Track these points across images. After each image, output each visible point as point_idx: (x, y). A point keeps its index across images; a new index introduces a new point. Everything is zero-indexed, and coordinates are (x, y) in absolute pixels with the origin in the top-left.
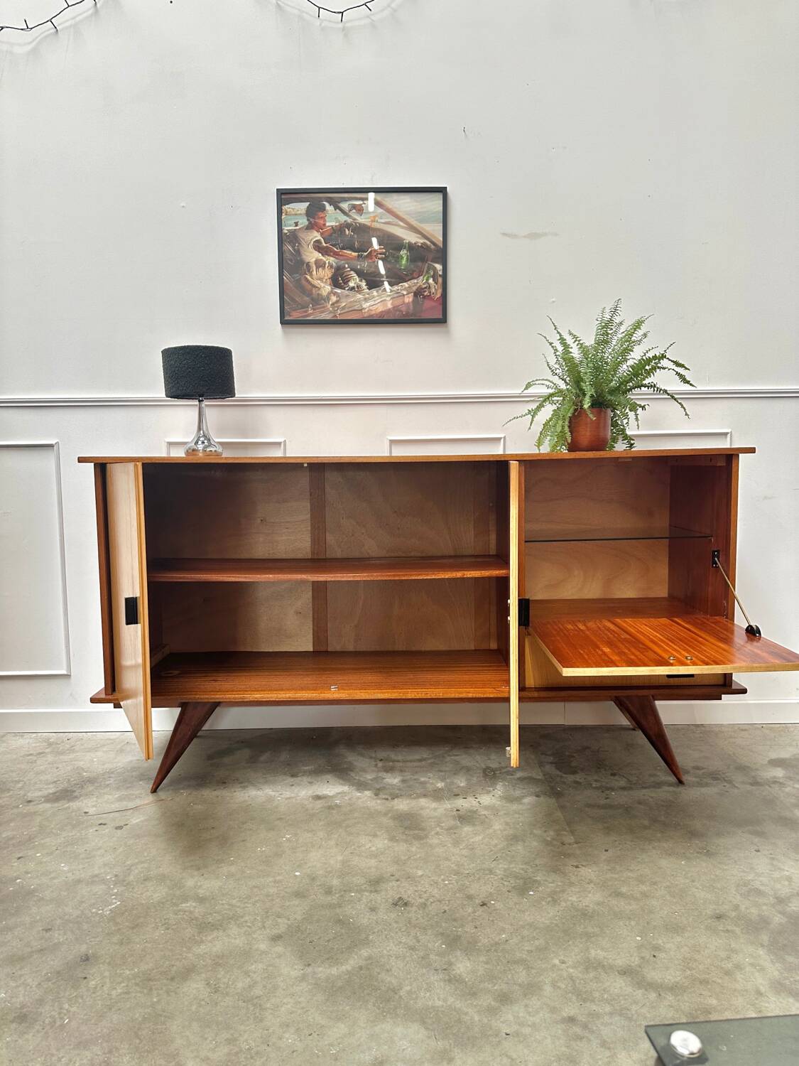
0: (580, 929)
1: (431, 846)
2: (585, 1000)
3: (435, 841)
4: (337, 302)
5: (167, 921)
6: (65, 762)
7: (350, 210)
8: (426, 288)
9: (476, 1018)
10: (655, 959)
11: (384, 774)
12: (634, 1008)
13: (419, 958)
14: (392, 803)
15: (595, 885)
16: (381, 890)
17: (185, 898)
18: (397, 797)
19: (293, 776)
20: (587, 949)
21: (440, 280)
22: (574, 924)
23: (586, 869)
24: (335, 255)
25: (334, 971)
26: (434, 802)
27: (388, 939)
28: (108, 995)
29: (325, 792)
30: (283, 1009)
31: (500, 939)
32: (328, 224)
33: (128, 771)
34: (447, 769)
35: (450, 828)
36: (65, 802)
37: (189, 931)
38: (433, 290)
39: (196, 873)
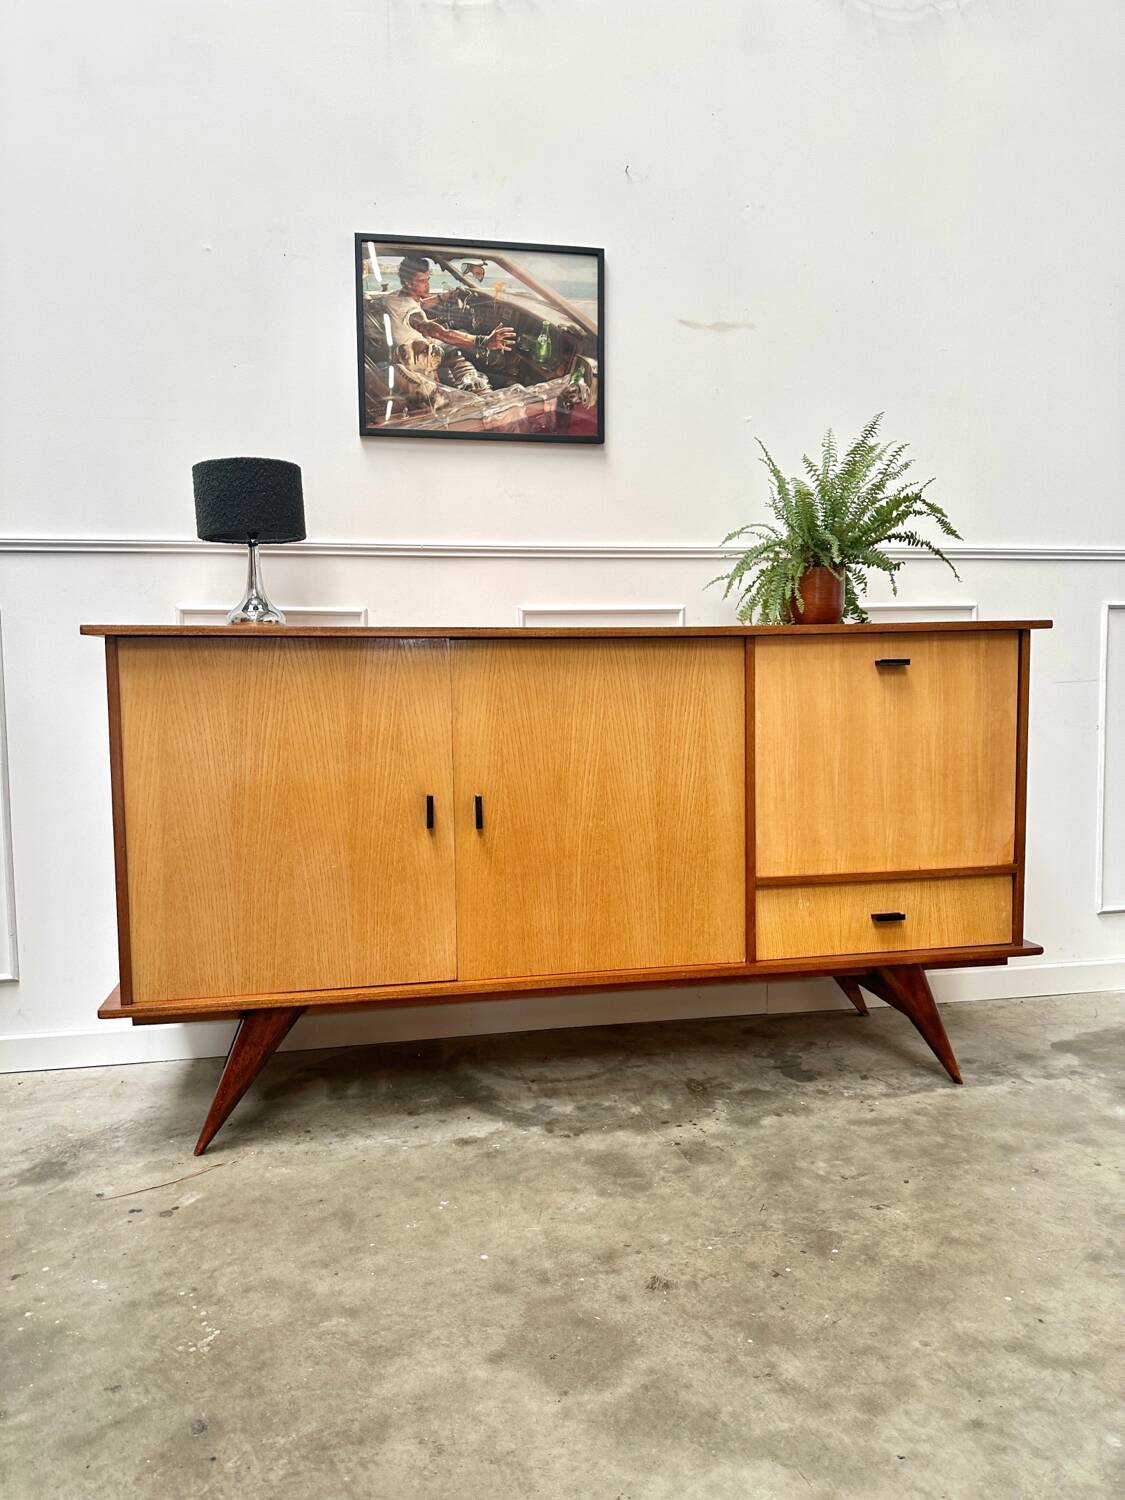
0: (925, 1295)
1: (663, 1198)
2: (981, 1394)
3: (665, 1191)
4: (446, 406)
5: (310, 1352)
6: (29, 1119)
7: (465, 273)
8: (574, 391)
9: (847, 1440)
10: (1044, 1325)
11: (547, 1101)
12: (1048, 1395)
13: (723, 1363)
14: (578, 1141)
15: (914, 1230)
16: (621, 1269)
17: (326, 1314)
18: (582, 1132)
19: (411, 1113)
20: (948, 1321)
21: (595, 381)
22: (914, 1288)
23: (892, 1210)
24: (442, 336)
25: (607, 1396)
26: (639, 1134)
27: (664, 1340)
28: (263, 1480)
29: (471, 1134)
30: (557, 1465)
31: (825, 1322)
32: (431, 291)
33: (142, 1125)
34: (635, 1087)
35: (677, 1171)
36: (57, 1181)
37: (355, 1364)
38: (585, 396)
39: (324, 1272)
